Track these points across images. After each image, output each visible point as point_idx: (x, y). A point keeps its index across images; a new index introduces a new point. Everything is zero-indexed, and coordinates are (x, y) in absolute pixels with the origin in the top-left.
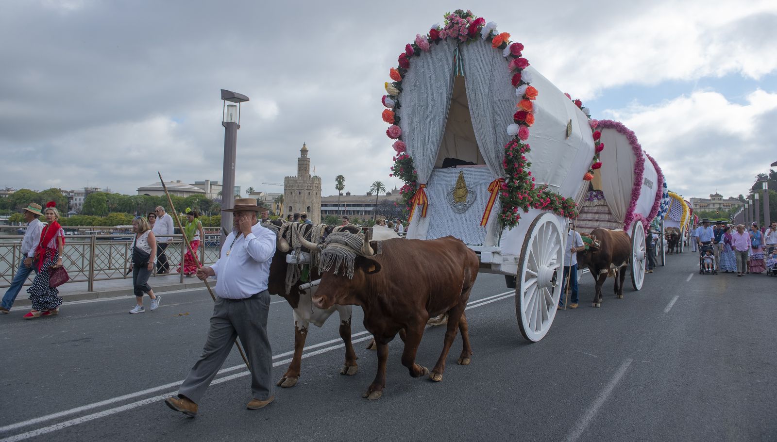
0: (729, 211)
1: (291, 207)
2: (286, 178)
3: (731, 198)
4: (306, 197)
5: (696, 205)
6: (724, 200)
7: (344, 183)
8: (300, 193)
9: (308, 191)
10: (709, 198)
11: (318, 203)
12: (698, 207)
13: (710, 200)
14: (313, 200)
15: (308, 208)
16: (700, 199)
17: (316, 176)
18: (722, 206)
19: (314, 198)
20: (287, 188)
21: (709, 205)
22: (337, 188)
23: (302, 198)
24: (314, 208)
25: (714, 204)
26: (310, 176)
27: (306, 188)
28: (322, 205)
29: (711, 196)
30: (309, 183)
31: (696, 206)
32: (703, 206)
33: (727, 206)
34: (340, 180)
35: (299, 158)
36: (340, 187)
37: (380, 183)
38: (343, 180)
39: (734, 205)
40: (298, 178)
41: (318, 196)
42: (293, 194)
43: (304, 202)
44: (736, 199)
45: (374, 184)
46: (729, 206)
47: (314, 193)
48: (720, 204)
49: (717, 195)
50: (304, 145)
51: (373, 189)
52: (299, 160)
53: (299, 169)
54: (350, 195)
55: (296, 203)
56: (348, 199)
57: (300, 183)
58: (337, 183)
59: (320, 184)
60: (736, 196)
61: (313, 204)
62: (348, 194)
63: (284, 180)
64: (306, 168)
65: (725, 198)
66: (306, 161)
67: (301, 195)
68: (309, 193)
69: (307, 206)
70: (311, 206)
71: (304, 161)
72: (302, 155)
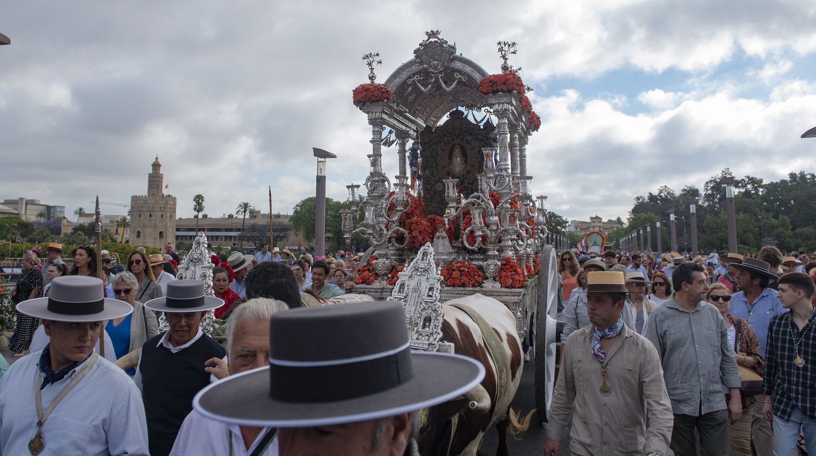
0: (609, 234)
1: (139, 232)
2: (133, 197)
3: (610, 221)
4: (158, 220)
5: (577, 228)
6: (604, 223)
7: (204, 204)
8: (150, 216)
9: (160, 214)
10: (589, 221)
11: (173, 228)
12: (579, 230)
13: (590, 223)
14: (166, 224)
15: (161, 233)
16: (581, 222)
17: (169, 196)
18: (602, 229)
19: (168, 222)
20: (135, 210)
21: (589, 227)
22: (195, 209)
23: (153, 222)
24: (167, 233)
25: (594, 227)
26: (163, 195)
27: (158, 209)
28: (178, 230)
29: (591, 218)
30: (162, 204)
31: (577, 229)
32: (583, 229)
33: (606, 229)
34: (199, 200)
35: (149, 174)
36: (199, 207)
37: (248, 203)
38: (202, 200)
39: (613, 227)
40: (149, 197)
41: (173, 218)
42: (142, 217)
43: (155, 226)
44: (614, 221)
45: (240, 205)
46: (608, 229)
47: (168, 215)
48: (600, 227)
49: (597, 217)
50: (157, 158)
51: (239, 211)
52: (150, 176)
53: (150, 187)
54: (207, 217)
55: (146, 227)
56: (205, 222)
57: (151, 203)
58: (195, 203)
59: (175, 205)
60: (614, 219)
61: (166, 228)
62: (205, 216)
63: (131, 200)
64: (159, 186)
65: (605, 220)
66: (159, 177)
67: (152, 218)
68: (162, 215)
69: (159, 231)
70: (163, 231)
71: (156, 177)
72: (153, 170)
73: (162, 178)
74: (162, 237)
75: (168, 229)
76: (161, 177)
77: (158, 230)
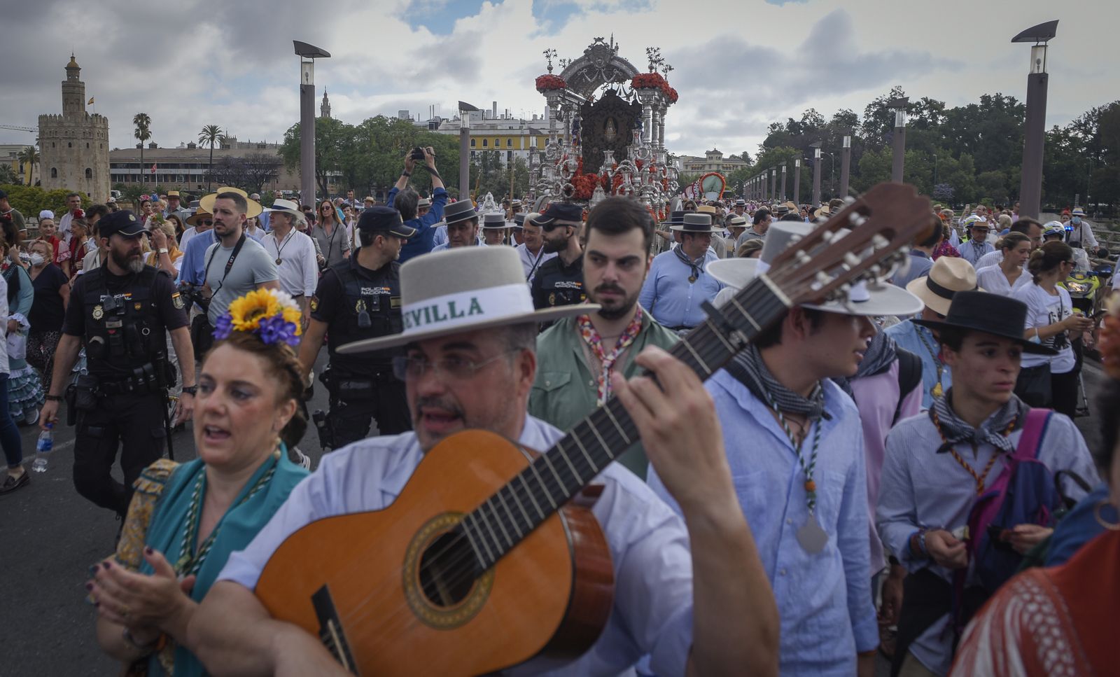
0: (730, 175)
1: (54, 170)
2: (41, 117)
3: (733, 156)
4: (82, 152)
5: (687, 166)
6: (724, 160)
7: (150, 128)
8: (70, 145)
9: (85, 142)
10: (705, 156)
11: (106, 163)
12: (689, 169)
13: (705, 159)
14: (95, 157)
15: (88, 171)
16: (693, 157)
17: (96, 115)
18: (721, 168)
19: (98, 154)
20: (46, 136)
21: (704, 166)
22: (137, 135)
23: (75, 154)
24: (98, 171)
25: (710, 165)
26: (87, 115)
27: (81, 136)
28: (113, 166)
29: (708, 153)
30: (87, 127)
31: (687, 168)
32: (695, 168)
33: (727, 168)
34: (142, 122)
35: (63, 82)
36: (143, 133)
37: (216, 127)
38: (148, 122)
39: (737, 166)
40: (66, 118)
41: (104, 149)
42: (58, 147)
43: (79, 161)
44: (738, 157)
45: (205, 130)
46: (730, 168)
47: (97, 144)
48: (718, 165)
49: (716, 152)
50: (73, 58)
51: (204, 138)
52: (65, 85)
53: (66, 102)
54: (156, 147)
55: (65, 162)
56: (154, 154)
57: (69, 126)
58: (136, 126)
59: (106, 128)
60: (739, 154)
61: (96, 164)
62: (153, 146)
63: (38, 121)
64: (79, 100)
65: (726, 156)
66: (79, 87)
67: (72, 148)
68: (88, 144)
69: (86, 168)
70: (92, 168)
71: (74, 87)
72: (68, 76)
73: (84, 88)
74: (91, 177)
75: (98, 164)
76: (81, 86)
77: (83, 166)
